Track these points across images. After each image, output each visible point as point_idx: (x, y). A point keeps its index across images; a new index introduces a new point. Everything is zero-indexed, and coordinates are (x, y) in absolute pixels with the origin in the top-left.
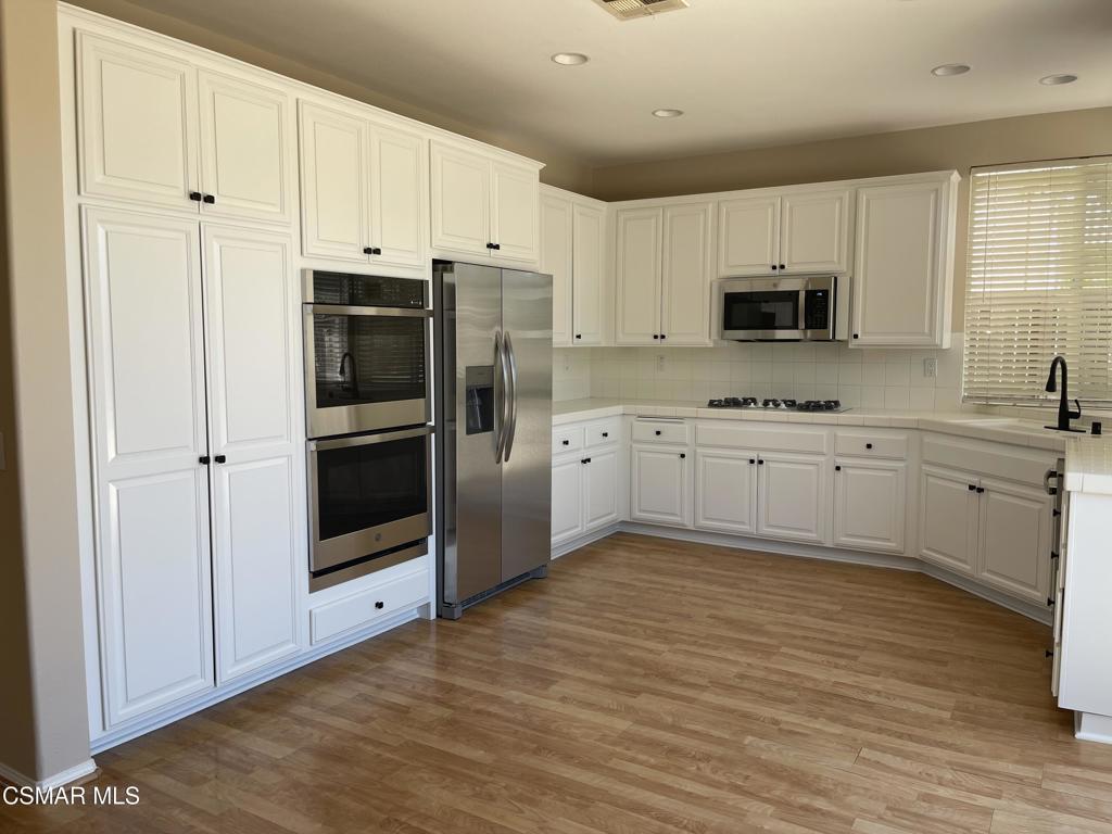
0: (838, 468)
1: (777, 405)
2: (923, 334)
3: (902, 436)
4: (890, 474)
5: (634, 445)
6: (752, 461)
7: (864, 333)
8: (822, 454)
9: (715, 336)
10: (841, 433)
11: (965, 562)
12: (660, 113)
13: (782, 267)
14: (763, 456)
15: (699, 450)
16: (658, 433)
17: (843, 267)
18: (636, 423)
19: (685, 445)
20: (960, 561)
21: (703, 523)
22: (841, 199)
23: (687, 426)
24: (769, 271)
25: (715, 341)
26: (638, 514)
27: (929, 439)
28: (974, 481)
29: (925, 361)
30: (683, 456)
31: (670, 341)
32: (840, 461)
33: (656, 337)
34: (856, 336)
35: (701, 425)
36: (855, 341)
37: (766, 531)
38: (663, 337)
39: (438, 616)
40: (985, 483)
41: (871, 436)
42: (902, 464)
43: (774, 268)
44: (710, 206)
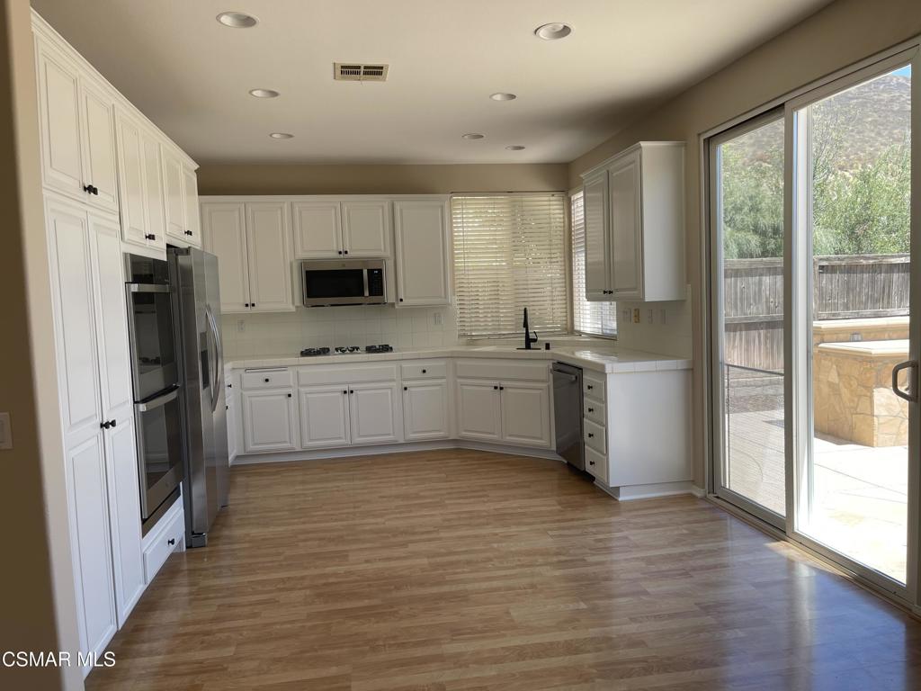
0: (406, 389)
1: (343, 352)
2: (441, 297)
3: (442, 363)
4: (438, 388)
5: (244, 393)
6: (345, 392)
7: (405, 298)
8: (394, 380)
9: (298, 302)
10: (405, 365)
11: (493, 434)
12: (275, 136)
13: (346, 252)
14: (352, 387)
15: (302, 389)
16: (267, 380)
17: (388, 253)
18: (244, 375)
19: (290, 387)
20: (490, 433)
21: (309, 444)
22: (383, 207)
23: (291, 372)
24: (337, 255)
25: (297, 307)
26: (252, 448)
27: (459, 362)
28: (496, 383)
29: (435, 314)
30: (290, 396)
31: (260, 308)
32: (406, 384)
33: (247, 305)
34: (401, 300)
35: (302, 371)
36: (401, 303)
37: (358, 440)
38: (253, 305)
39: (187, 547)
40: (504, 384)
41: (425, 365)
42: (444, 381)
43: (340, 253)
44: (286, 205)
